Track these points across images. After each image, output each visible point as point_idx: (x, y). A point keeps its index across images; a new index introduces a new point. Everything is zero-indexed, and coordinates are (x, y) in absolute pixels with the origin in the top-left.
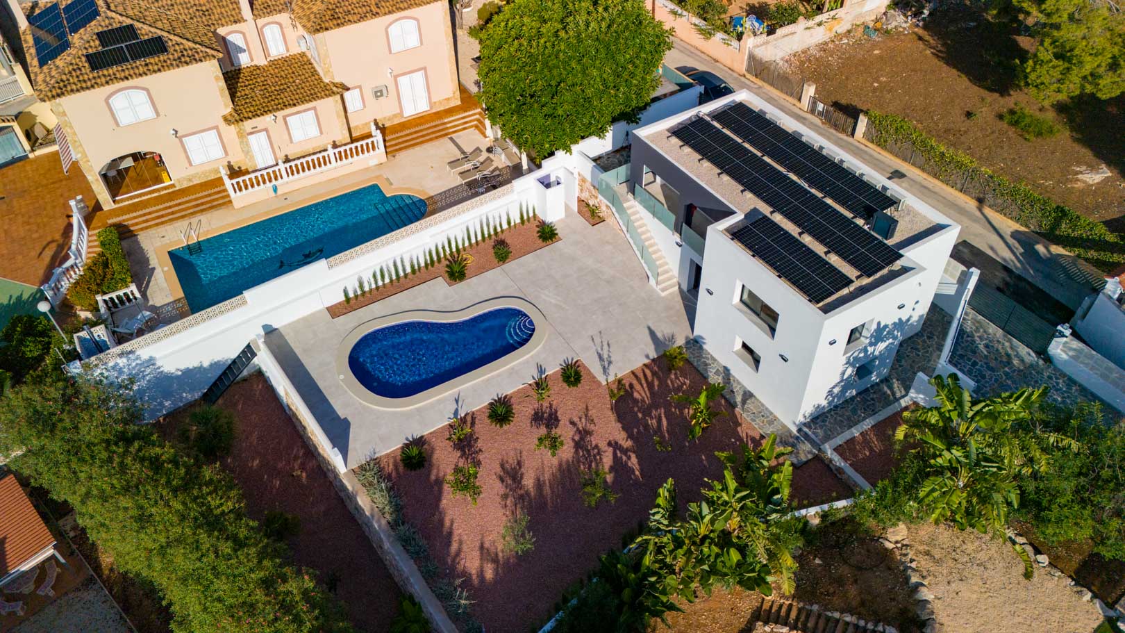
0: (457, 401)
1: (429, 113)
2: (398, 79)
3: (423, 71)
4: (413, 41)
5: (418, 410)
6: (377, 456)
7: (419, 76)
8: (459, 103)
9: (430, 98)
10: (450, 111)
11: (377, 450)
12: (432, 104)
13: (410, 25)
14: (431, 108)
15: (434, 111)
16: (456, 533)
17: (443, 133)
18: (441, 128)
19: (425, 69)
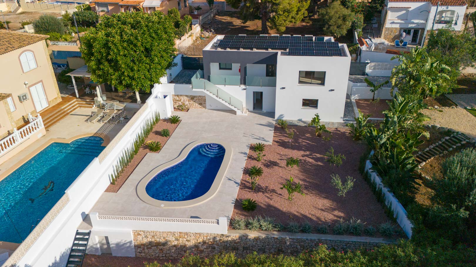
0: (230, 180)
1: (49, 108)
2: (30, 88)
3: (41, 83)
4: (33, 65)
5: (219, 192)
6: (230, 217)
7: (39, 86)
8: (61, 100)
9: (47, 99)
10: (59, 104)
11: (228, 216)
12: (49, 103)
13: (29, 55)
14: (49, 105)
15: (51, 106)
16: (307, 214)
17: (65, 113)
18: (62, 112)
19: (41, 81)
